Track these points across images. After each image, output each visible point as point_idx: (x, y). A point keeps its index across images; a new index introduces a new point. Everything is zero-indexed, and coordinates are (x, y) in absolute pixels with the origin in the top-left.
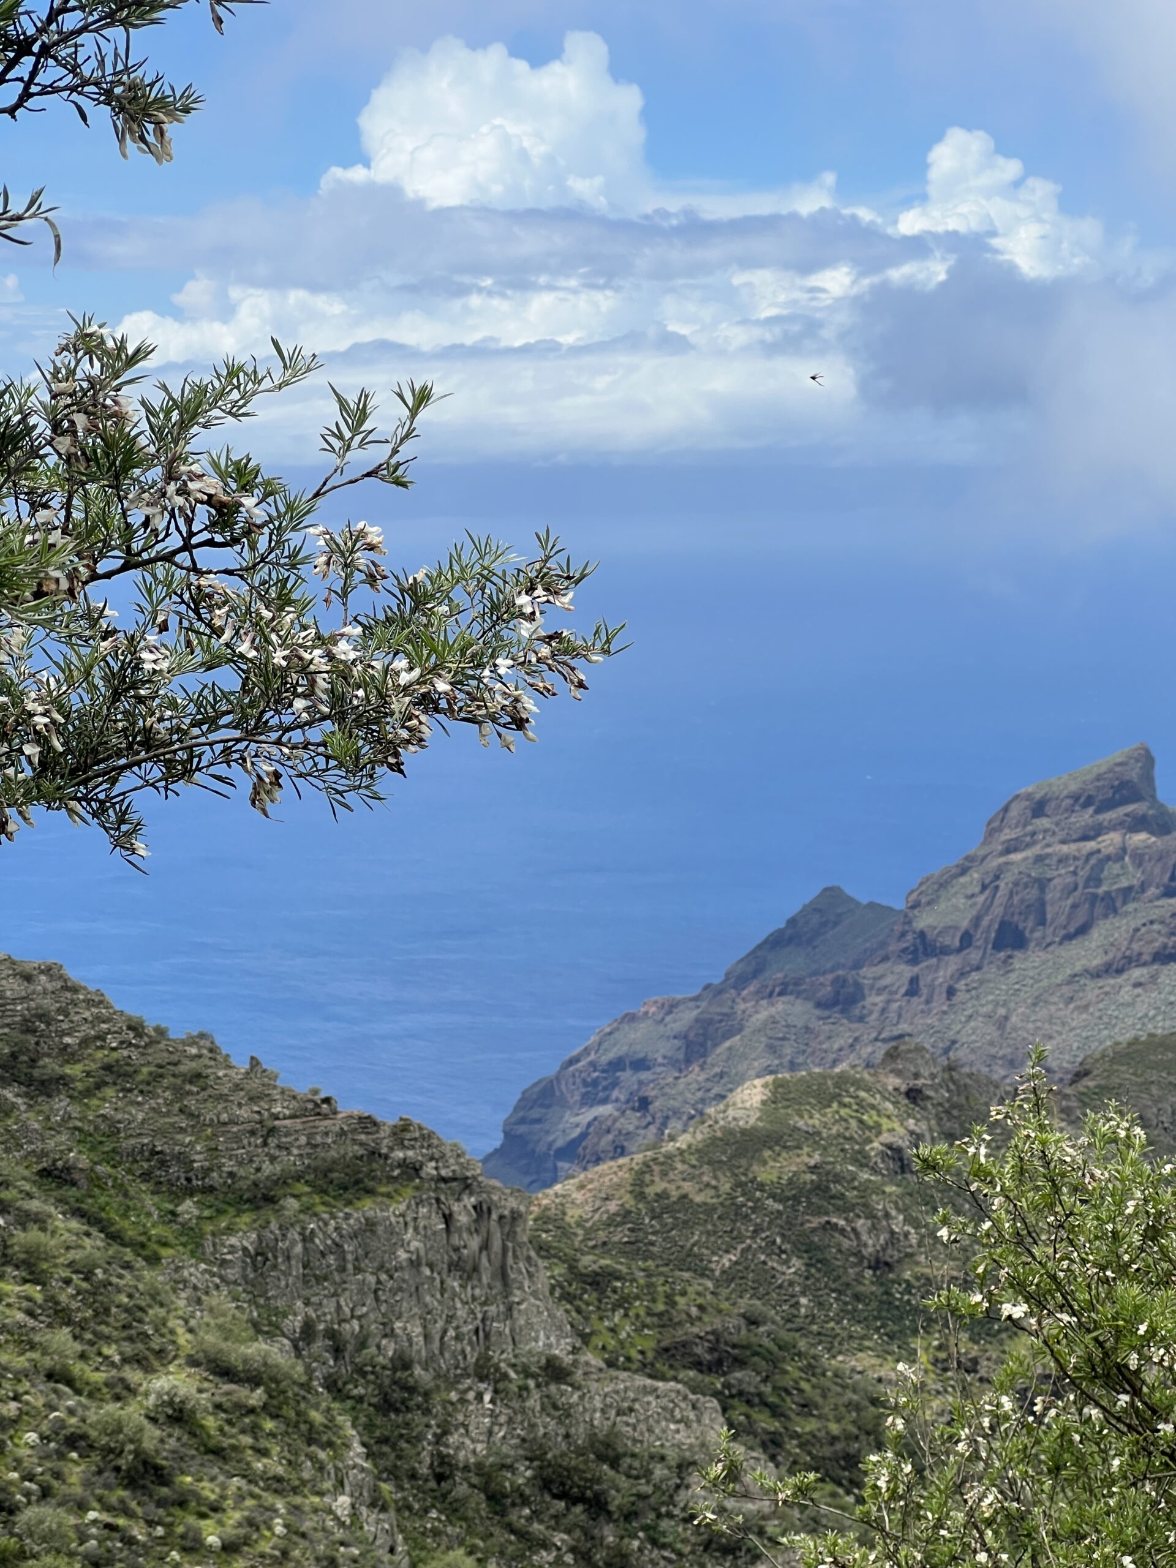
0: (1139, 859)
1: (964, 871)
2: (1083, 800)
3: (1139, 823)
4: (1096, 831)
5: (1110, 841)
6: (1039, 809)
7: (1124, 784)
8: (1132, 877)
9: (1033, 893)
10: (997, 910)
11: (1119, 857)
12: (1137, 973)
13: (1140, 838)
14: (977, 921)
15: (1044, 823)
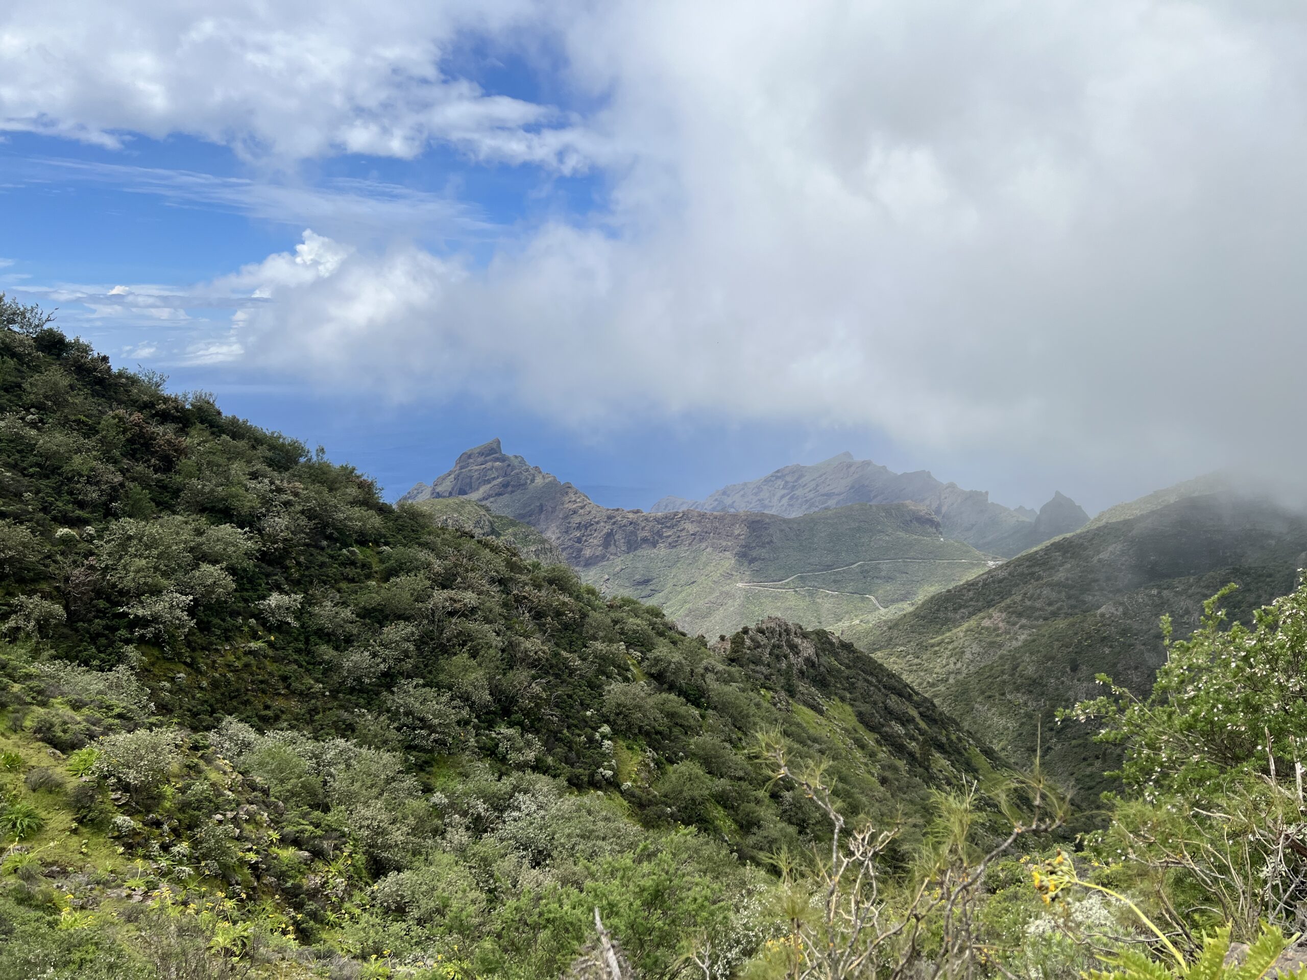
0: (497, 469)
1: (450, 475)
2: (481, 454)
3: (497, 460)
4: (486, 462)
5: (489, 465)
6: (470, 457)
7: (492, 449)
8: (495, 474)
9: (468, 480)
10: (459, 485)
11: (491, 469)
12: (491, 499)
13: (498, 464)
14: (453, 489)
15: (471, 461)
